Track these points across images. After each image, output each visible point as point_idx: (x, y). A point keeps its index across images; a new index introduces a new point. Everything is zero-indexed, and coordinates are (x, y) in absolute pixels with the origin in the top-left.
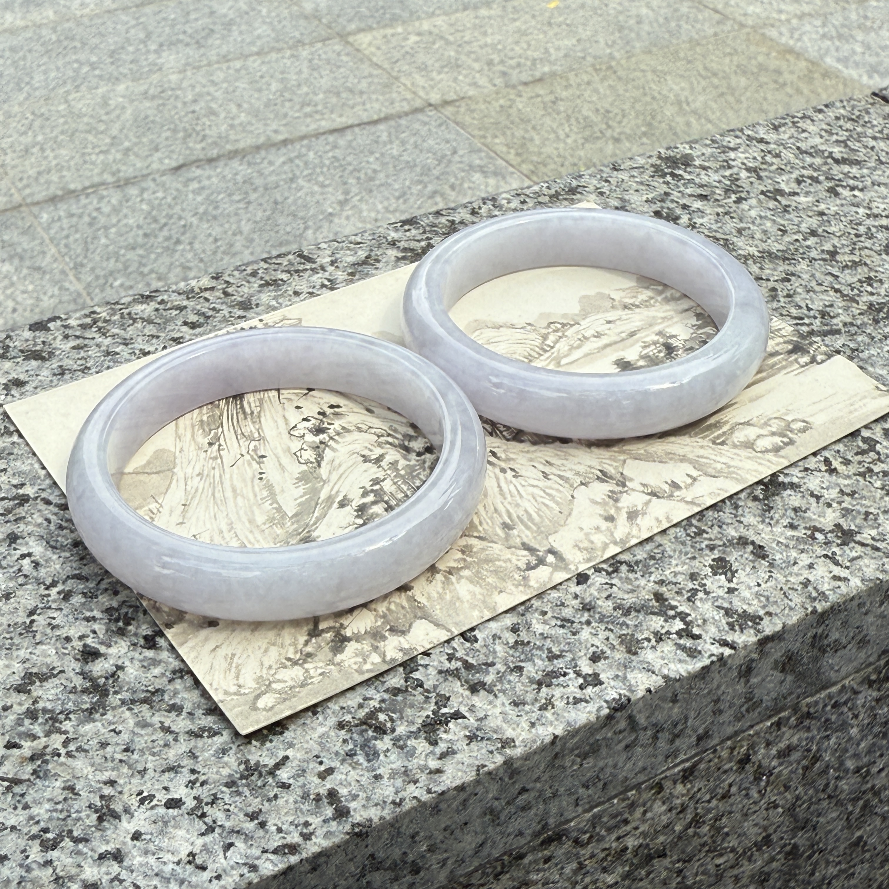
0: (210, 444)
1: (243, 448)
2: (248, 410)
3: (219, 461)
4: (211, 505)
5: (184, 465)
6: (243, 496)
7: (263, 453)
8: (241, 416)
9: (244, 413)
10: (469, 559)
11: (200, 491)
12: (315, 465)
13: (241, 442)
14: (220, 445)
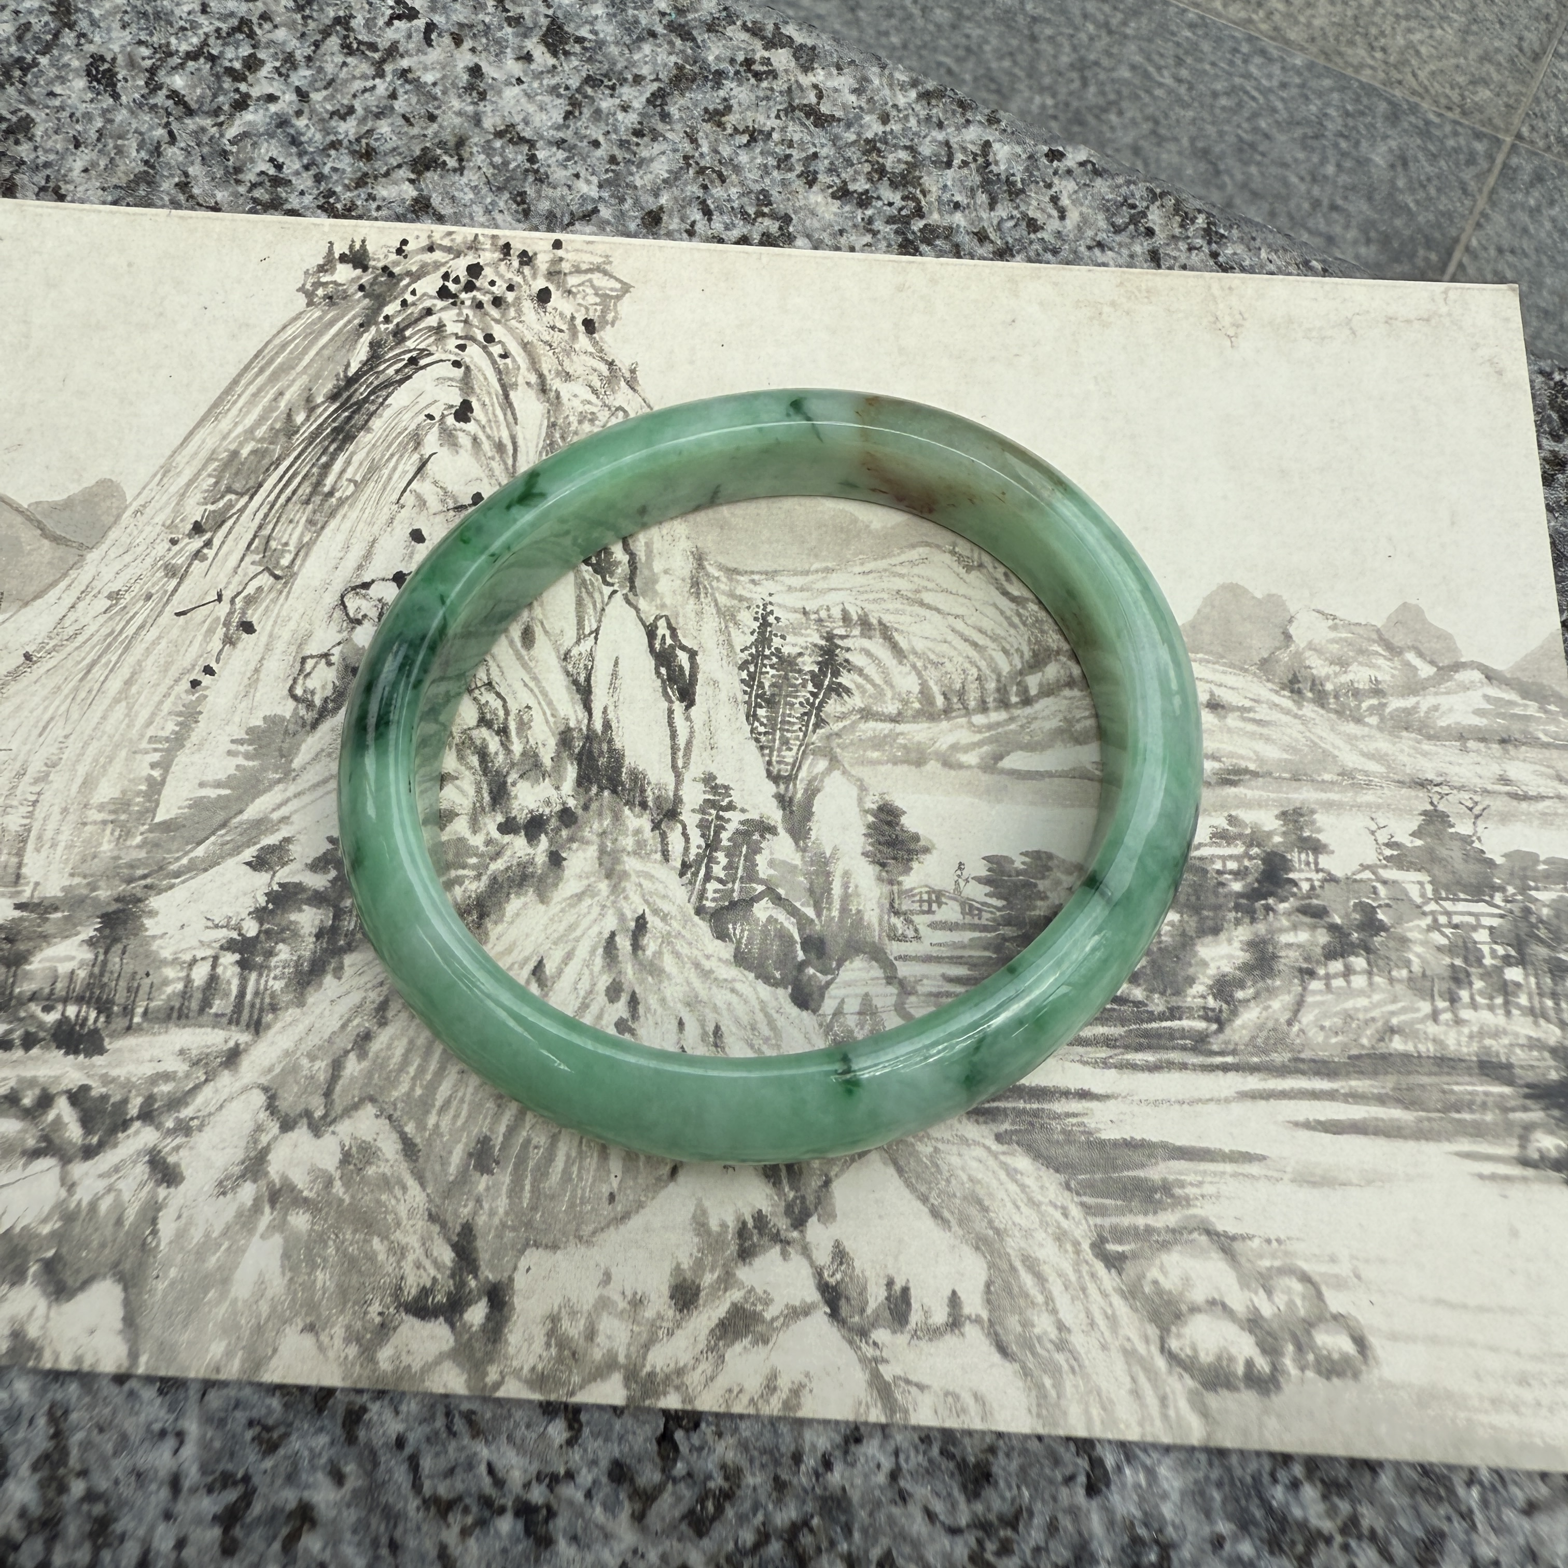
0: (198, 528)
1: (237, 579)
2: (329, 481)
3: (174, 582)
4: (66, 691)
5: (112, 554)
6: (130, 708)
7: (255, 621)
8: (306, 489)
9: (319, 484)
10: (338, 1188)
11: (80, 639)
12: (310, 716)
13: (248, 559)
14: (208, 544)
